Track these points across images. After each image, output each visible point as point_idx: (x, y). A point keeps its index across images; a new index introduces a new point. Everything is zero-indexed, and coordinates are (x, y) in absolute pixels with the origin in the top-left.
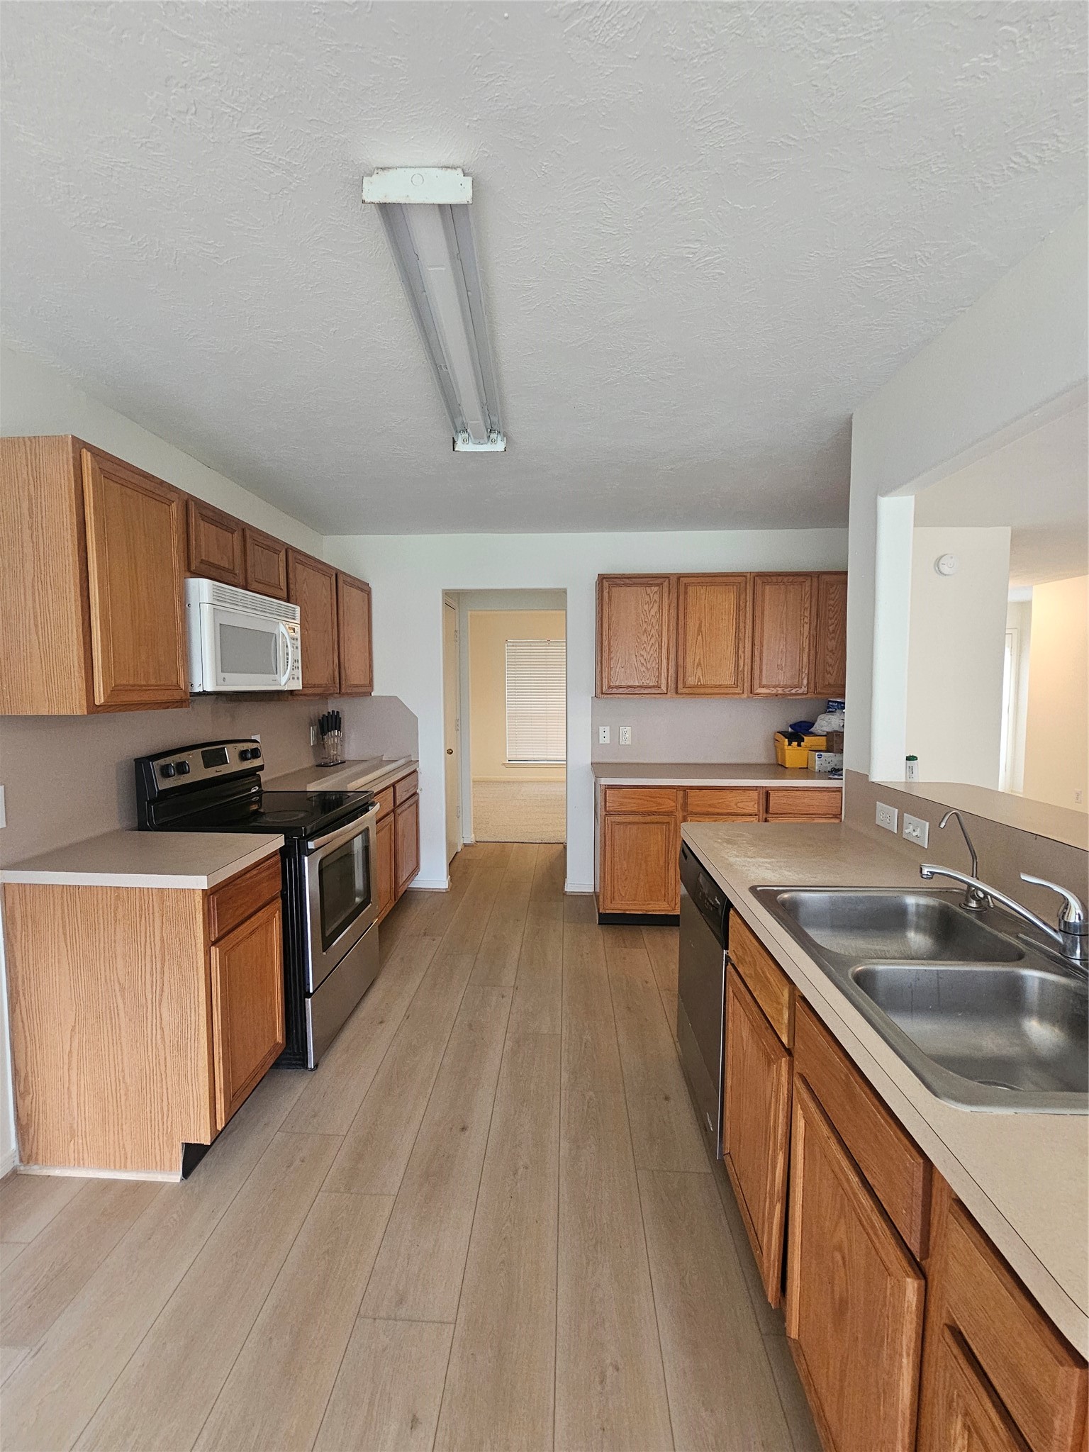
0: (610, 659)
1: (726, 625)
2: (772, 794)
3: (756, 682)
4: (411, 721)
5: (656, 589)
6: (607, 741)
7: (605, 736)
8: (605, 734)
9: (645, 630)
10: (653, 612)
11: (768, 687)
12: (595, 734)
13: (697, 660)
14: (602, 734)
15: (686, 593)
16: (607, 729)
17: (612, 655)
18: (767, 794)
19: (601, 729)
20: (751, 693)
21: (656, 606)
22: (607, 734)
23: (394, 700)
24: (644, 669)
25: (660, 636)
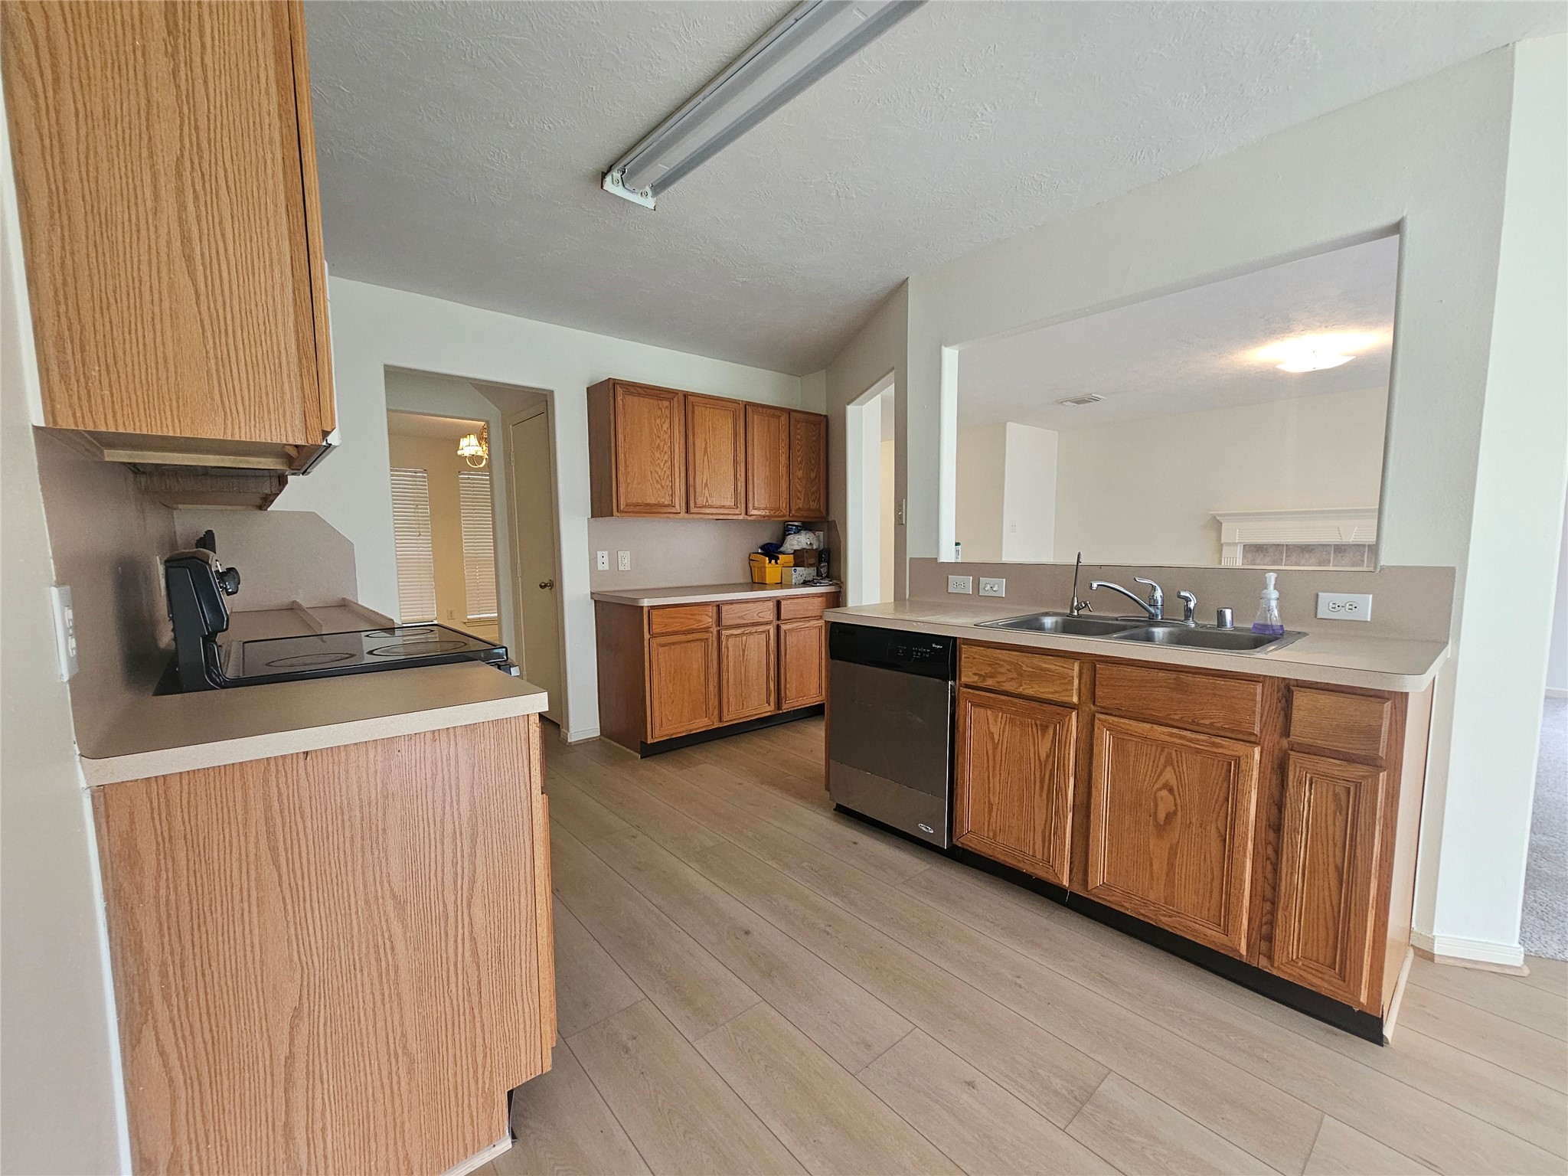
0: (627, 473)
1: (726, 449)
2: (783, 603)
3: (750, 506)
4: (345, 548)
5: (666, 403)
6: (606, 567)
7: (604, 562)
8: (603, 560)
9: (659, 445)
10: (665, 428)
11: (759, 509)
12: (593, 560)
13: (705, 481)
14: (600, 560)
15: (693, 412)
16: (606, 554)
17: (629, 470)
18: (778, 604)
19: (599, 554)
20: (746, 514)
21: (668, 421)
22: (606, 560)
23: (312, 517)
24: (659, 486)
25: (672, 452)
